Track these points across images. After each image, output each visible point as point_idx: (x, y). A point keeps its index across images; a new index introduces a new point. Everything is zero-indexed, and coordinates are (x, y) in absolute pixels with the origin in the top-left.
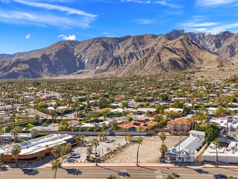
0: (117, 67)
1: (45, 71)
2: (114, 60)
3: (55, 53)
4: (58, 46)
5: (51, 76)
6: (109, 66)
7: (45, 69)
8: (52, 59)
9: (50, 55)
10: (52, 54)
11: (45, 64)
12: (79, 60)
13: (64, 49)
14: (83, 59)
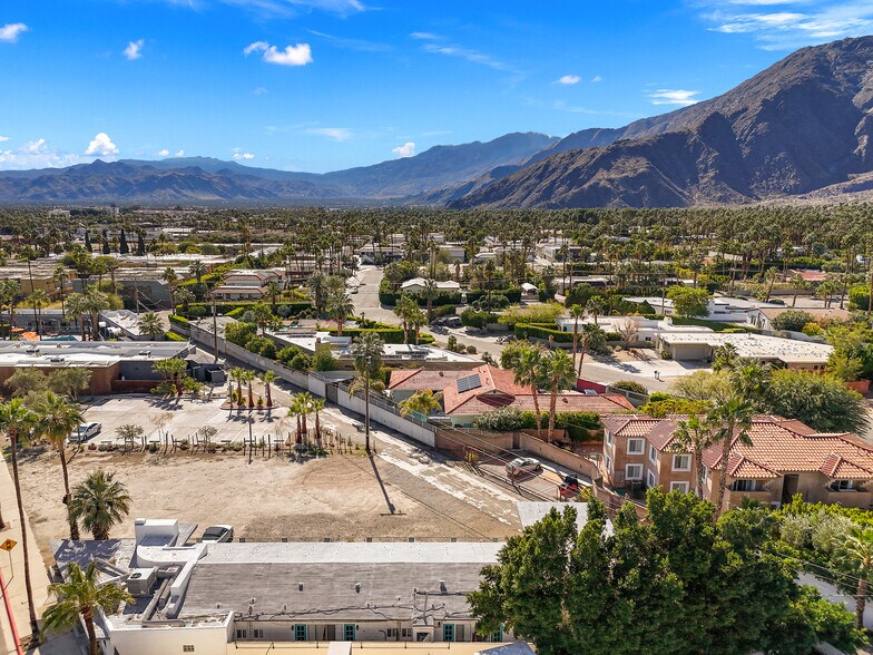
1: (706, 179)
3: (759, 103)
4: (784, 73)
5: (723, 199)
7: (706, 171)
8: (743, 131)
9: (736, 115)
10: (745, 110)
11: (710, 153)
13: (808, 82)
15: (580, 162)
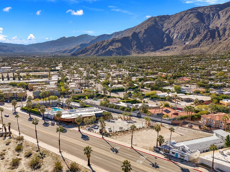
0: (212, 42)
1: (134, 48)
2: (209, 34)
3: (144, 30)
4: (148, 23)
5: (138, 53)
6: (201, 41)
7: (134, 46)
8: (141, 36)
9: (139, 33)
10: (141, 31)
11: (134, 42)
12: (168, 36)
13: (153, 25)
14: (172, 34)
15: (105, 44)
